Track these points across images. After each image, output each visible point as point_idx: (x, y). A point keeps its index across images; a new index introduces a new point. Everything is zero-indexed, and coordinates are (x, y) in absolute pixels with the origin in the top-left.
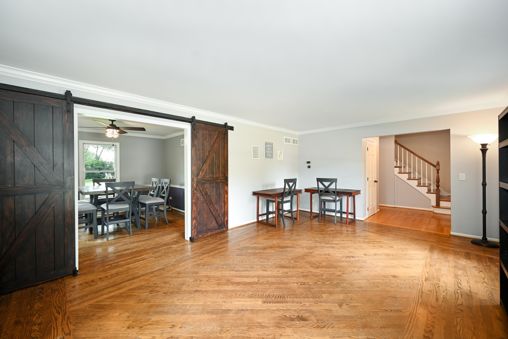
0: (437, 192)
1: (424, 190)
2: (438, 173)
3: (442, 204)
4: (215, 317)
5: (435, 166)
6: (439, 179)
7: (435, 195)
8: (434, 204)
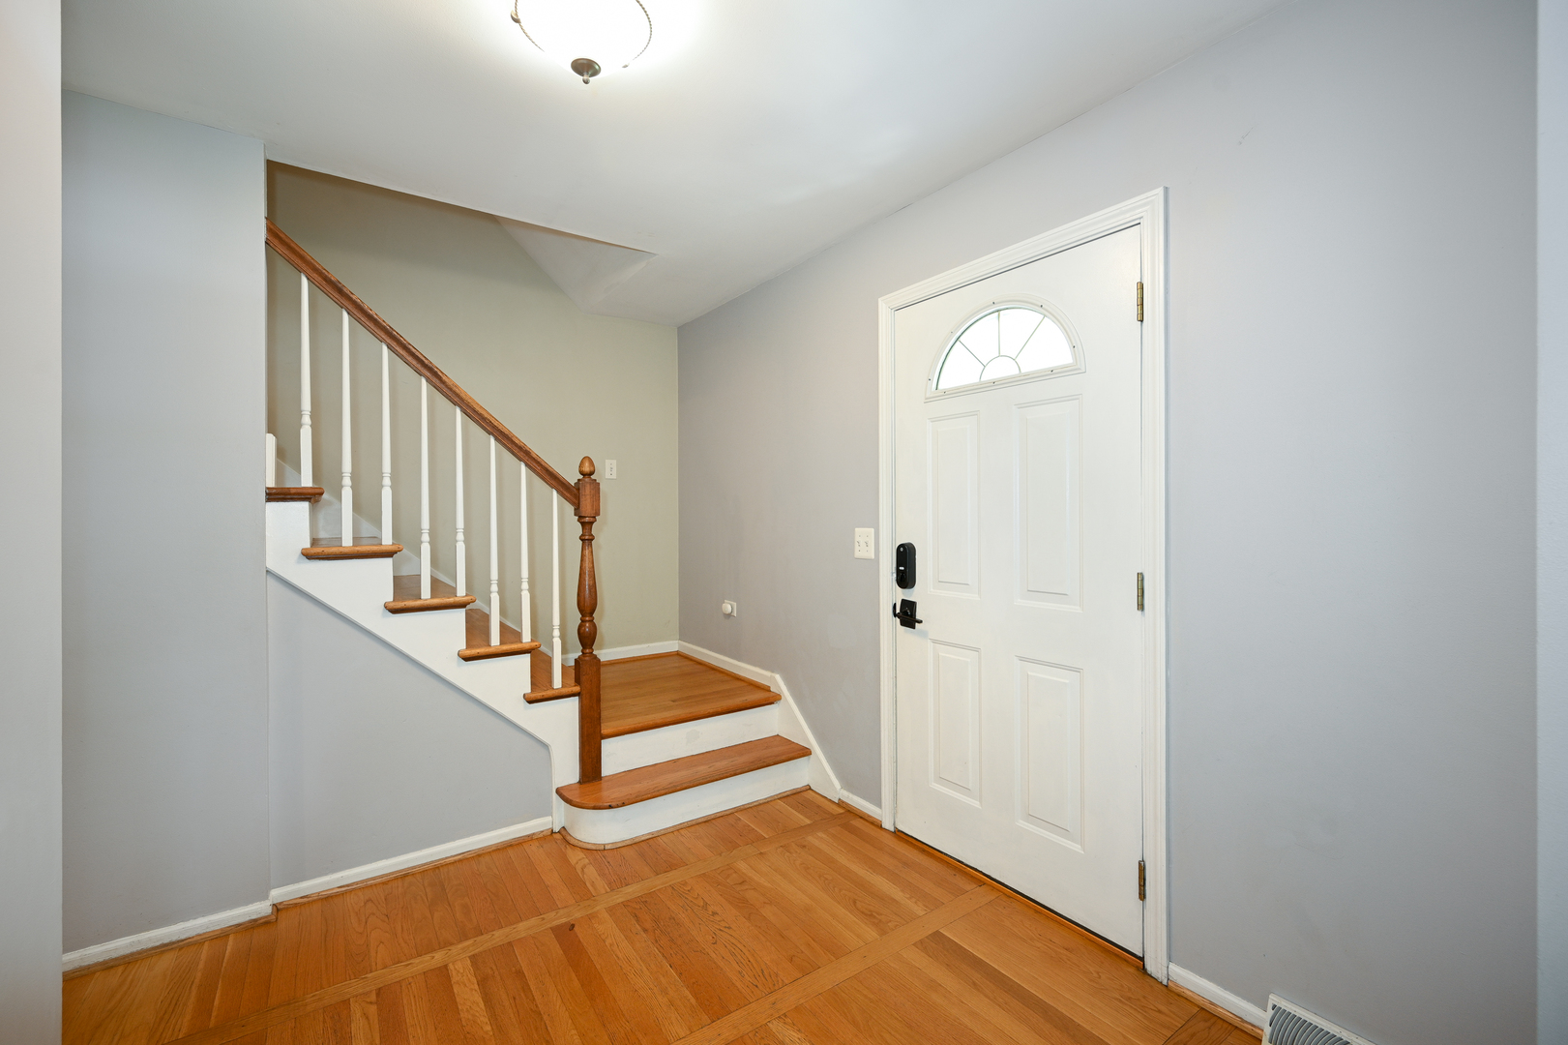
0: (586, 677)
2: (587, 540)
3: (620, 755)
5: (572, 494)
6: (593, 587)
7: (576, 699)
8: (567, 769)
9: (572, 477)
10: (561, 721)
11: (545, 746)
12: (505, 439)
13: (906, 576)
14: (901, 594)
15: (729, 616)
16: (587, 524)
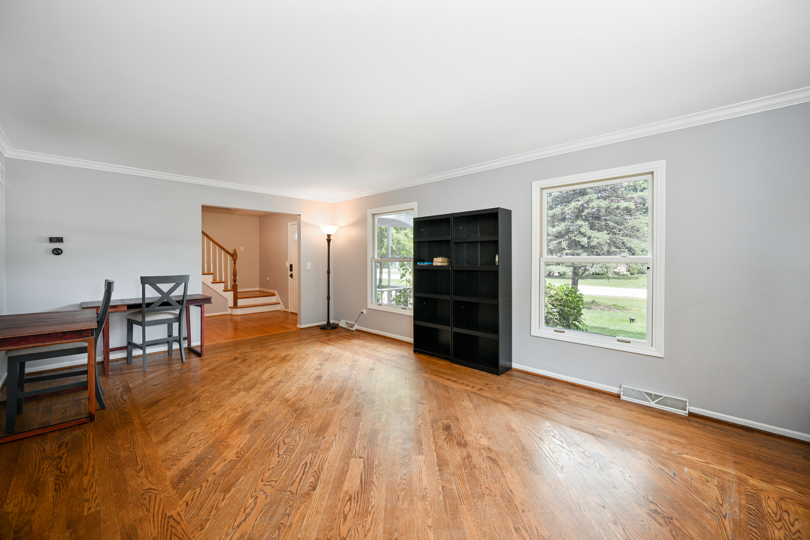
0: (234, 288)
1: (221, 287)
2: (235, 264)
3: (240, 302)
4: (464, 507)
5: (232, 255)
6: (236, 272)
7: (232, 292)
8: (231, 304)
9: (232, 253)
10: (230, 295)
11: (227, 299)
12: (219, 246)
13: (291, 270)
14: (291, 273)
15: (268, 280)
16: (235, 261)
